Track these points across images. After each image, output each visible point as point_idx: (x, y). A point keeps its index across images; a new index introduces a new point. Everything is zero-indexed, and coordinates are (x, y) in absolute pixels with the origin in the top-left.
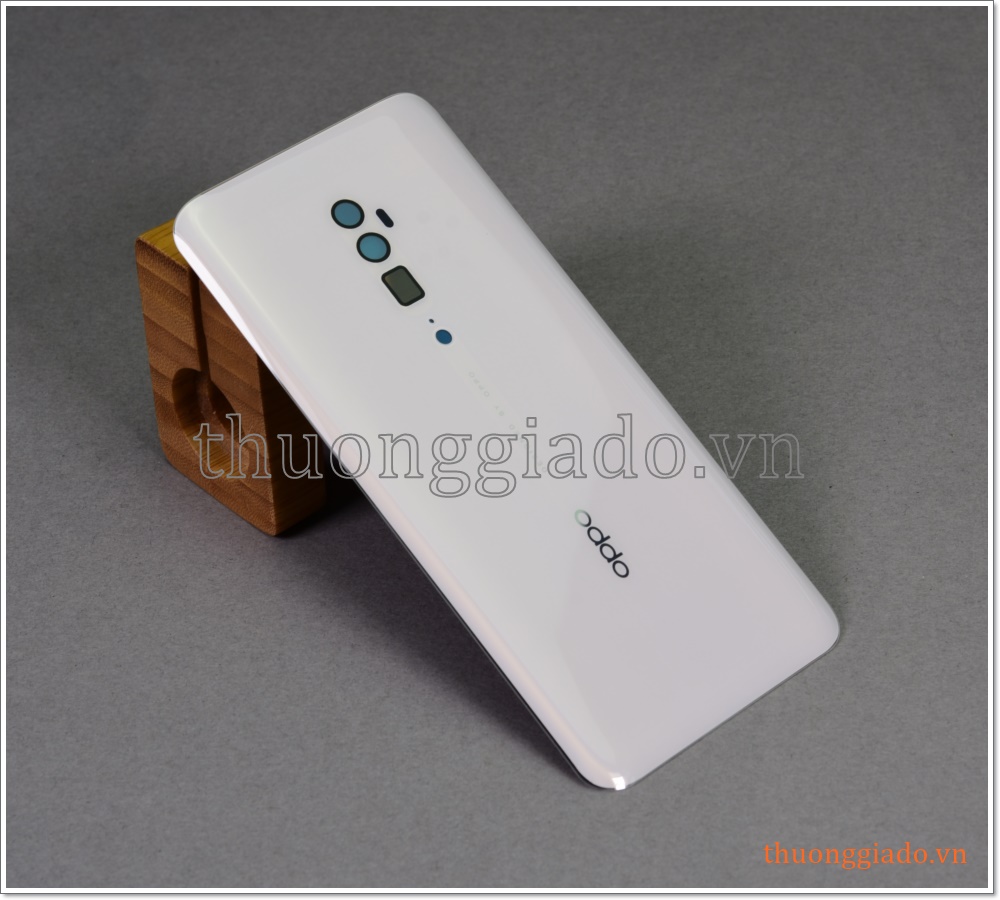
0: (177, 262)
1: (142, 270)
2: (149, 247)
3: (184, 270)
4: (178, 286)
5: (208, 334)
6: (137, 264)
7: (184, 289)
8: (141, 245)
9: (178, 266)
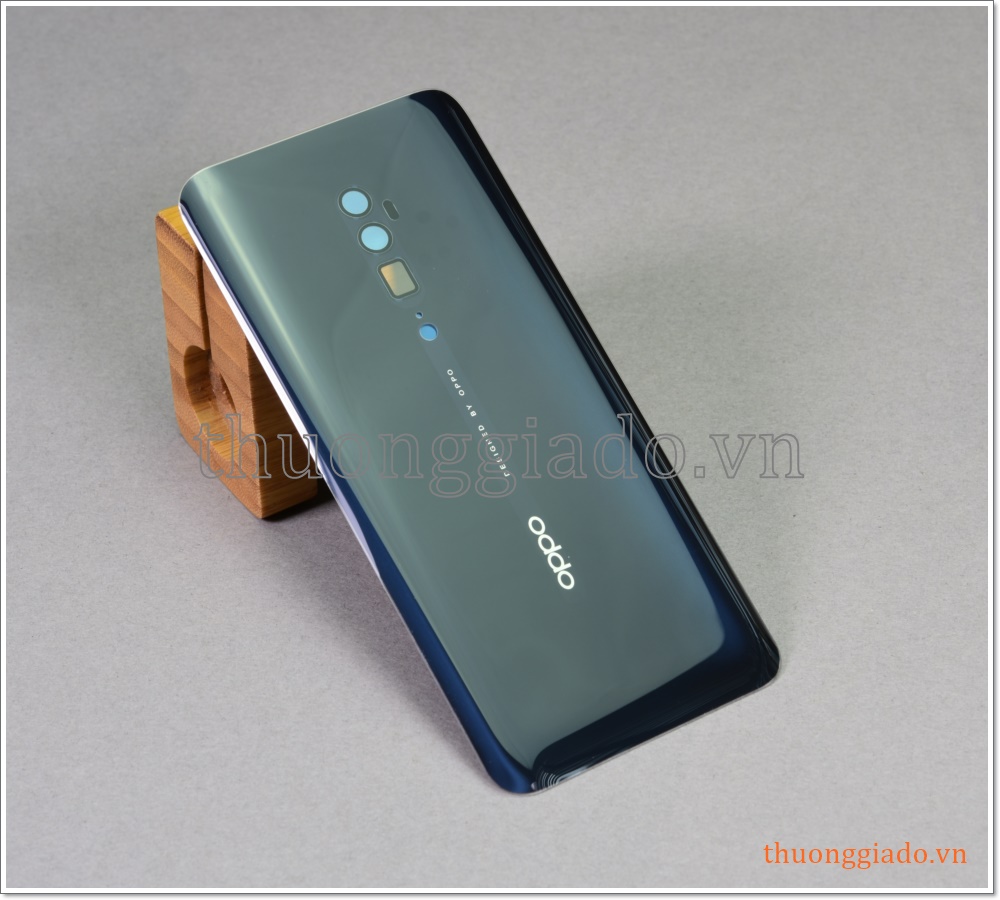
0: (186, 241)
1: (160, 246)
2: (166, 224)
3: (191, 250)
4: (186, 265)
5: (209, 314)
6: (157, 240)
7: (192, 269)
8: (159, 219)
9: (186, 245)
